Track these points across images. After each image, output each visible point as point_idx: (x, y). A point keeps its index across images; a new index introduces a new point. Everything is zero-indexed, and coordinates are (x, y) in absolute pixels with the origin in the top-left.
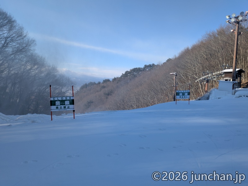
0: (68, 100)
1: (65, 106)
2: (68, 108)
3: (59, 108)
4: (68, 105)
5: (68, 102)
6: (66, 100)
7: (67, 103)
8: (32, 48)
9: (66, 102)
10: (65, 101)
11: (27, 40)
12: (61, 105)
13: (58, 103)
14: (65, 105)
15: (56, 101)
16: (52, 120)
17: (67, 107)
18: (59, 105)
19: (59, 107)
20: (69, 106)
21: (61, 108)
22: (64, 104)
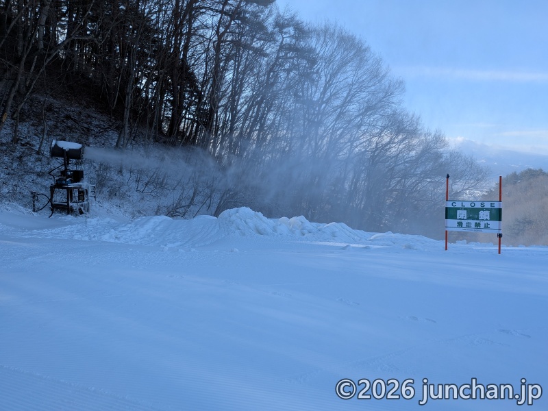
0: (487, 209)
1: (478, 222)
2: (486, 227)
3: (464, 225)
4: (487, 220)
5: (487, 213)
6: (482, 209)
7: (484, 215)
8: (395, 100)
9: (481, 213)
10: (479, 210)
11: (387, 83)
12: (468, 218)
13: (462, 214)
14: (478, 219)
15: (459, 209)
16: (446, 249)
17: (482, 226)
18: (466, 218)
19: (464, 223)
20: (489, 222)
21: (468, 225)
22: (476, 216)
